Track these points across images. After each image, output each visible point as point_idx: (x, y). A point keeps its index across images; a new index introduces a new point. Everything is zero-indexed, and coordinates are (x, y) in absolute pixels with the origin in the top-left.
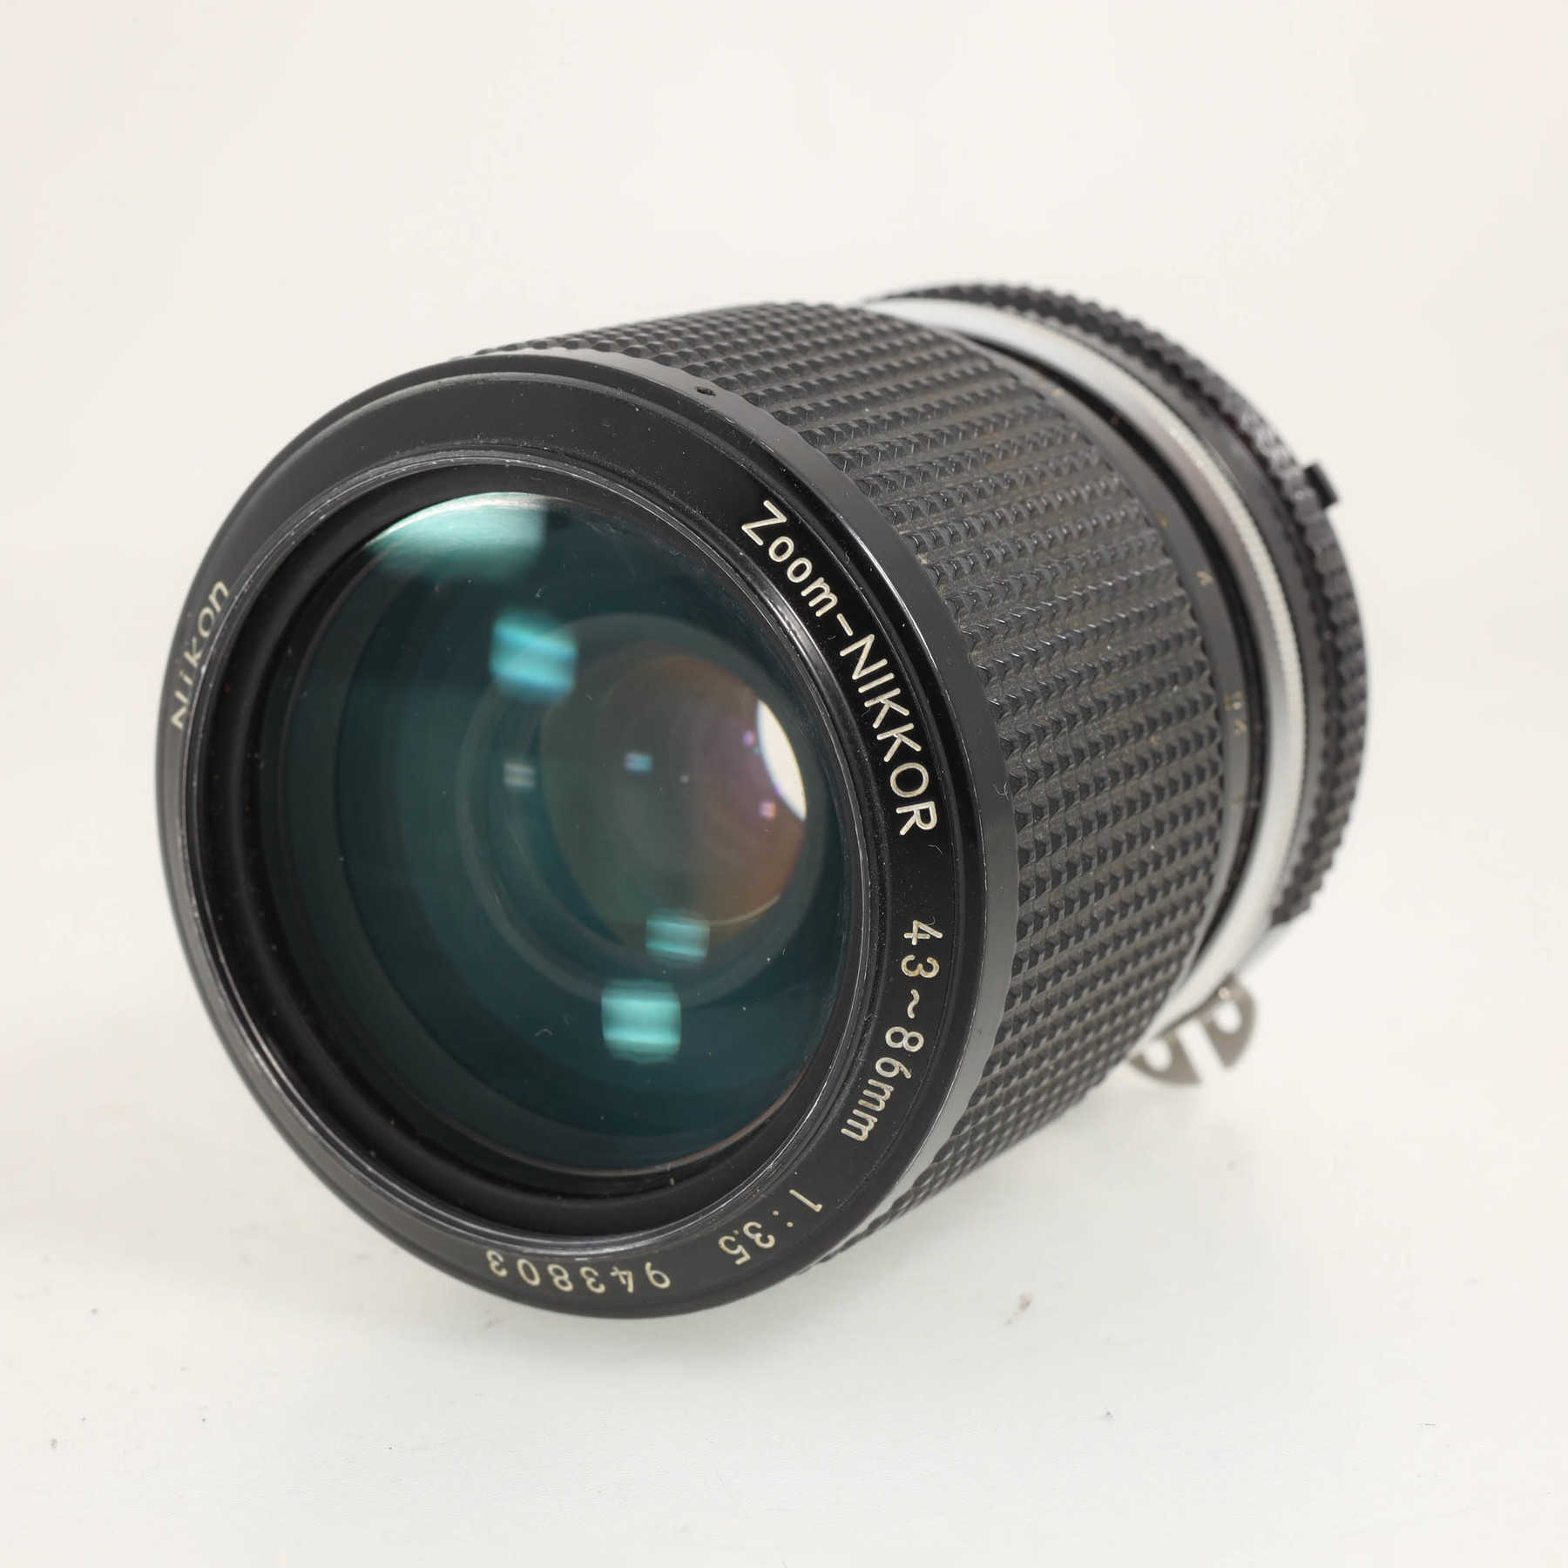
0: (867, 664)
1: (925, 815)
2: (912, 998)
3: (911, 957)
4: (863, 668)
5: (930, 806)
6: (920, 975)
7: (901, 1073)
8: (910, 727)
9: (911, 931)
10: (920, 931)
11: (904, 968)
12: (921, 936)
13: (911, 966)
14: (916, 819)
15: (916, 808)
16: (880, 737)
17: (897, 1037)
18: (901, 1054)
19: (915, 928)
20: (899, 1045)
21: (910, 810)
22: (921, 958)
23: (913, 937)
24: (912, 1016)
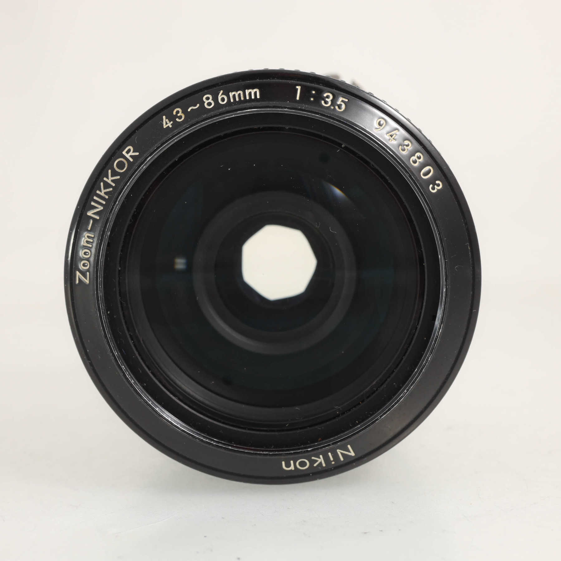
0: (96, 208)
1: (128, 152)
2: (192, 110)
3: (177, 120)
4: (98, 208)
5: (124, 153)
6: (182, 113)
7: (222, 94)
8: (105, 179)
9: (168, 126)
10: (166, 124)
11: (183, 118)
12: (168, 122)
13: (180, 117)
14: (131, 153)
15: (128, 156)
16: (114, 185)
17: (209, 104)
18: (215, 99)
19: (167, 125)
20: (212, 102)
21: (130, 157)
22: (176, 116)
23: (170, 125)
24: (198, 105)
